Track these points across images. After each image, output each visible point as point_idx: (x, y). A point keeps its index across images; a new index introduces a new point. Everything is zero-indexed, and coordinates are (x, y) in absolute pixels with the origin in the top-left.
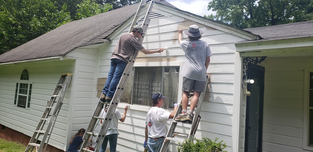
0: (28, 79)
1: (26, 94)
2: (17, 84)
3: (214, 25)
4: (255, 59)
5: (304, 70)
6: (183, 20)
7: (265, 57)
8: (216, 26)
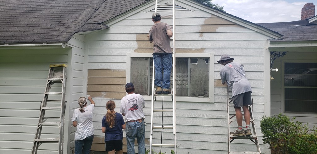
3: (244, 24)
4: (278, 53)
5: (281, 61)
6: (210, 16)
7: (286, 52)
8: (246, 25)
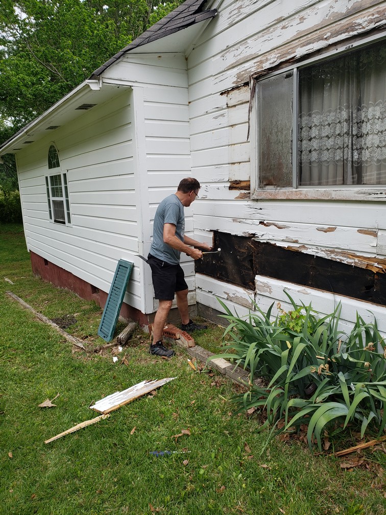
0: (58, 166)
1: (62, 196)
2: (47, 178)
